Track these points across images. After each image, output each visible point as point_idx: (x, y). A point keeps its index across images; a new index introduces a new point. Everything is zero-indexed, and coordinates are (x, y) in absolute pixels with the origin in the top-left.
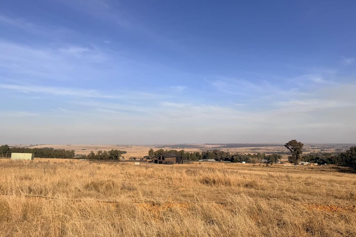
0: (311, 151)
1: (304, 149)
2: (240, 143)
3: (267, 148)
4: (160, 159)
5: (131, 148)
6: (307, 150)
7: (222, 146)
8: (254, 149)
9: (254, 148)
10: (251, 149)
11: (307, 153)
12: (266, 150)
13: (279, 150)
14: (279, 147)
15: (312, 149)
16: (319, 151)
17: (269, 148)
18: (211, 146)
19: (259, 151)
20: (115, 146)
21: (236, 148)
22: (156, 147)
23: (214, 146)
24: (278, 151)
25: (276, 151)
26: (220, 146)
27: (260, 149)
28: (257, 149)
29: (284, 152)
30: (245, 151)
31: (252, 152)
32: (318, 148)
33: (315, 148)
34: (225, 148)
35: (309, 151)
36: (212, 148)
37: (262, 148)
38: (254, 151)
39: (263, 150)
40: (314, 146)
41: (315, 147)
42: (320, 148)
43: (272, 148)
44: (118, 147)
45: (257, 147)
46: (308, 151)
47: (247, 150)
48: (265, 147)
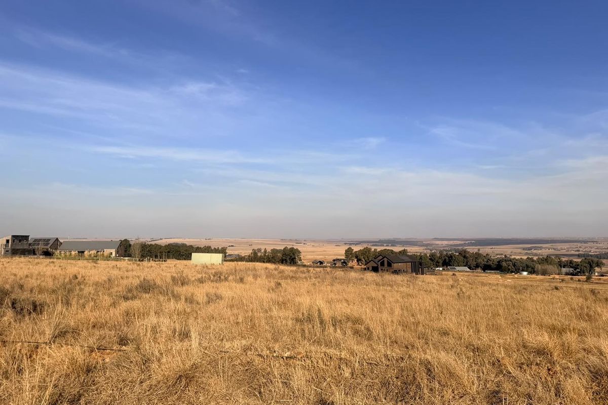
2: (500, 238)
3: (554, 246)
4: (384, 266)
5: (304, 244)
7: (467, 242)
8: (530, 249)
9: (529, 246)
10: (524, 249)
12: (553, 250)
13: (578, 251)
14: (579, 245)
17: (559, 246)
18: (446, 243)
19: (540, 251)
20: (279, 242)
21: (494, 247)
22: (345, 244)
23: (451, 243)
24: (577, 253)
25: (573, 252)
26: (463, 243)
27: (541, 248)
28: (536, 248)
29: (590, 253)
30: (511, 252)
31: (526, 254)
34: (472, 246)
36: (448, 246)
37: (544, 245)
38: (529, 252)
39: (547, 250)
43: (566, 246)
44: (283, 243)
45: (534, 245)
47: (515, 251)
48: (551, 244)
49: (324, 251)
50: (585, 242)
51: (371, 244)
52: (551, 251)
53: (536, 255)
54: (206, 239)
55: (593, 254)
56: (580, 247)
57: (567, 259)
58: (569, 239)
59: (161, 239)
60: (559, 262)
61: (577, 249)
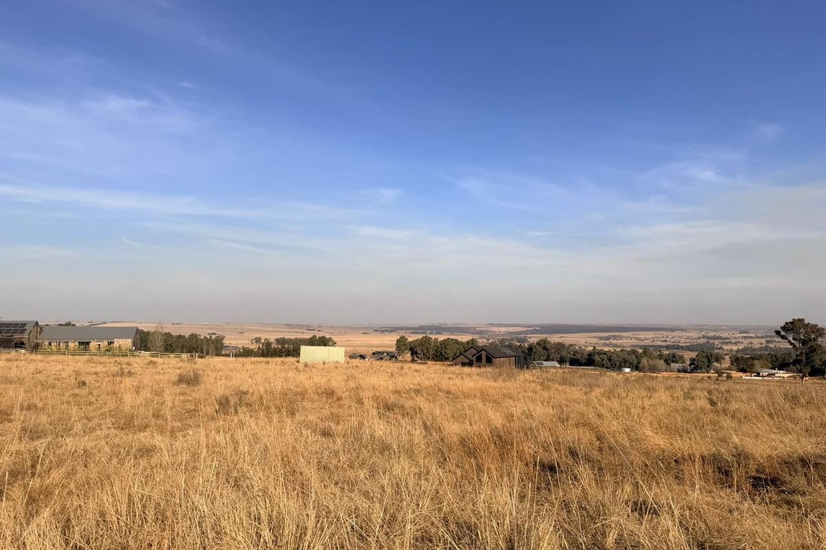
0: (742, 343)
1: (726, 339)
2: (570, 323)
3: (637, 335)
5: (319, 331)
6: (734, 341)
7: (530, 329)
8: (607, 338)
9: (607, 335)
10: (601, 338)
11: (735, 348)
13: (666, 341)
14: (666, 333)
15: (745, 337)
16: (761, 344)
17: (642, 335)
18: (503, 329)
19: (620, 341)
20: (284, 328)
21: (563, 335)
22: (376, 331)
23: (511, 329)
24: (664, 344)
25: (659, 343)
26: (525, 329)
27: (621, 338)
28: (615, 338)
29: (679, 344)
30: (586, 342)
31: (605, 345)
32: (758, 337)
33: (751, 337)
34: (536, 333)
35: (739, 342)
36: (508, 333)
37: (624, 334)
38: (607, 342)
39: (629, 341)
40: (748, 333)
41: (749, 335)
42: (762, 337)
43: (650, 335)
44: (290, 330)
45: (612, 334)
46: (736, 343)
47: (590, 340)
48: (632, 333)
49: (348, 341)
50: (672, 330)
51: (410, 331)
52: (634, 342)
53: (617, 346)
54: (173, 324)
55: (684, 345)
56: (667, 337)
57: (668, 352)
58: (654, 326)
59: (104, 323)
60: (659, 355)
61: (663, 339)
